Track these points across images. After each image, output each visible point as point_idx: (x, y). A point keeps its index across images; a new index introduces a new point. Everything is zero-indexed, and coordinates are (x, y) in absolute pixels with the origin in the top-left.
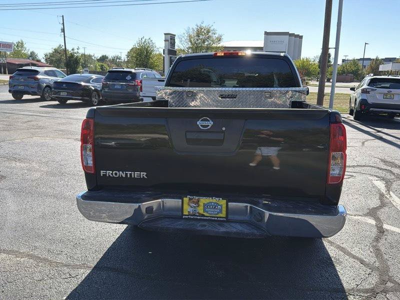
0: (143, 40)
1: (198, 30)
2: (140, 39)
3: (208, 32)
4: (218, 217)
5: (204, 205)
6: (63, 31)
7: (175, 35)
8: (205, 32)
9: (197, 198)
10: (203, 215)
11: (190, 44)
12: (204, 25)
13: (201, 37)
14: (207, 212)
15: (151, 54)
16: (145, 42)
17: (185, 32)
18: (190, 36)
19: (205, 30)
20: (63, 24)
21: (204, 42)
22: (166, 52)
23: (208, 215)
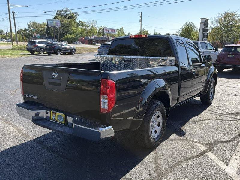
0: (188, 23)
1: (225, 15)
2: (186, 23)
3: (233, 16)
4: (62, 123)
5: (58, 116)
6: (141, 21)
7: (208, 19)
8: (231, 16)
9: (55, 112)
10: (57, 121)
11: (219, 24)
12: (230, 12)
13: (228, 19)
14: (59, 119)
15: (192, 31)
16: (189, 24)
17: (216, 17)
18: (219, 19)
19: (231, 14)
20: (141, 17)
21: (229, 23)
22: (201, 30)
23: (59, 121)
